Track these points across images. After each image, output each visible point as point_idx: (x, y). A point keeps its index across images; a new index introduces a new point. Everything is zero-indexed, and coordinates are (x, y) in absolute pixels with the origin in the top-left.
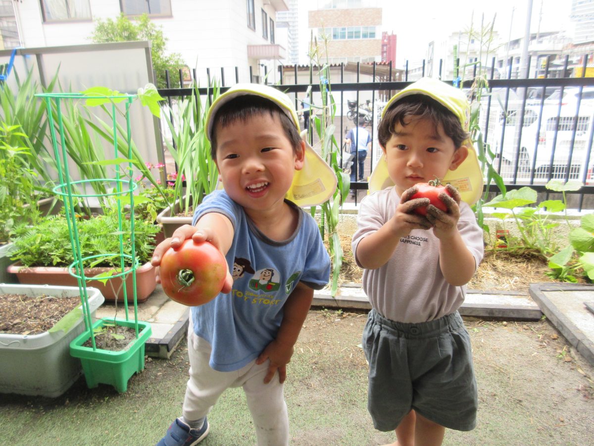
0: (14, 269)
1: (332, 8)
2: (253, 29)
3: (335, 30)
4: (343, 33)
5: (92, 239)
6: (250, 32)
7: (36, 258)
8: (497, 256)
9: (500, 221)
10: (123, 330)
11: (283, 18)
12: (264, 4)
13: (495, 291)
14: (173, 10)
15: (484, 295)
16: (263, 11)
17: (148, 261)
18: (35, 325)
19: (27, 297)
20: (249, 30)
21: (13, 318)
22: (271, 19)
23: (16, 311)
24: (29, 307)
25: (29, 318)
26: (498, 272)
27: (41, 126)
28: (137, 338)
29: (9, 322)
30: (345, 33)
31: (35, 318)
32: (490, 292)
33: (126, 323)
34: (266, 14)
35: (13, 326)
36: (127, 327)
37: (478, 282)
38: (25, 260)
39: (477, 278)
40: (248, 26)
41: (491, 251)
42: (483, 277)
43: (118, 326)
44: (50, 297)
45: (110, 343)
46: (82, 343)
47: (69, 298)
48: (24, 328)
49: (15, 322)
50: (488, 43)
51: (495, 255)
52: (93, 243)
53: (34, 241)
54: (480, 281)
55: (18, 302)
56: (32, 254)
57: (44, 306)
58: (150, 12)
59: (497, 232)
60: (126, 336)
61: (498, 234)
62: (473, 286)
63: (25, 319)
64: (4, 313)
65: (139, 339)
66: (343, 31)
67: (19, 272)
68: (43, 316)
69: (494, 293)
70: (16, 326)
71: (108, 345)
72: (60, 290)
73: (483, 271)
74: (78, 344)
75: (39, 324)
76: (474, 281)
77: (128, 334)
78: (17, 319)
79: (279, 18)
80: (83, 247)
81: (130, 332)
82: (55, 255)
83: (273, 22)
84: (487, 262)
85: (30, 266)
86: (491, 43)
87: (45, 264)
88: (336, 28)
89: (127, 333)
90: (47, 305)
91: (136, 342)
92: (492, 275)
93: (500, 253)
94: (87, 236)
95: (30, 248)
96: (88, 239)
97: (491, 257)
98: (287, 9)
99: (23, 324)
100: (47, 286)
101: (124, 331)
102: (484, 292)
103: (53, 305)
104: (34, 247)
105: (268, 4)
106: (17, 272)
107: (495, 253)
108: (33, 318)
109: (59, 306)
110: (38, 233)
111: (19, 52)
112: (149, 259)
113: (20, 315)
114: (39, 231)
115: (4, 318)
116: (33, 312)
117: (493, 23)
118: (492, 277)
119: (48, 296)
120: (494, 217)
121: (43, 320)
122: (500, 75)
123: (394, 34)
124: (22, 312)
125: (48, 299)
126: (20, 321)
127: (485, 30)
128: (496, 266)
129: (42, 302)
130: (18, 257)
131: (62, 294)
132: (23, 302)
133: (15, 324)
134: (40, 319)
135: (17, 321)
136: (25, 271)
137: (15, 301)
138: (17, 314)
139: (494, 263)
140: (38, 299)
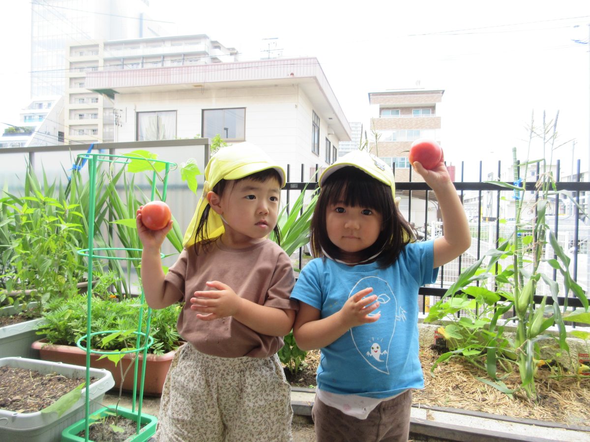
0: (38, 345)
1: (392, 141)
2: (317, 154)
3: (394, 159)
4: (403, 163)
5: (119, 319)
6: (314, 157)
7: (62, 335)
8: (581, 383)
9: (582, 341)
10: (126, 423)
11: (346, 149)
12: (329, 134)
13: (583, 427)
14: (246, 135)
15: (569, 431)
16: (327, 139)
17: (173, 349)
18: (33, 404)
19: (38, 374)
20: (314, 155)
21: (15, 394)
22: (334, 147)
23: (21, 386)
24: (36, 384)
25: (30, 396)
26: (585, 403)
27: (101, 211)
28: (138, 433)
29: (9, 397)
30: (404, 162)
31: (37, 396)
32: (577, 427)
33: (131, 414)
34: (330, 143)
35: (11, 403)
36: (131, 421)
37: (560, 414)
38: (50, 336)
39: (558, 408)
40: (312, 151)
41: (574, 377)
42: (565, 408)
43: (121, 417)
44: (61, 376)
45: (107, 437)
46: (78, 432)
47: (79, 380)
48: (21, 405)
49: (15, 398)
50: (552, 139)
51: (579, 383)
52: (119, 323)
53: (63, 316)
54: (563, 413)
55: (27, 378)
56: (59, 331)
57: (51, 385)
58: (227, 137)
59: (580, 355)
60: (127, 430)
61: (581, 358)
62: (554, 418)
63: (25, 396)
64: (8, 388)
65: (139, 435)
66: (403, 161)
67: (42, 348)
68: (45, 395)
69: (582, 429)
70: (14, 403)
71: (104, 438)
72: (73, 369)
73: (565, 401)
74: (71, 432)
75: (37, 403)
76: (555, 412)
77: (129, 429)
78: (18, 395)
79: (342, 149)
80: (109, 326)
81: (133, 426)
82: (78, 332)
83: (336, 150)
84: (569, 390)
85: (55, 343)
86: (555, 140)
87: (68, 342)
88: (395, 158)
89: (130, 427)
90: (55, 384)
91: (134, 438)
92: (577, 407)
93: (586, 381)
94: (114, 315)
95: (58, 323)
96: (115, 319)
97: (574, 385)
98: (350, 140)
99: (22, 401)
100: (61, 364)
101: (127, 425)
102: (569, 427)
103: (61, 385)
104: (61, 323)
105: (332, 134)
106: (40, 349)
107: (579, 380)
108: (34, 396)
109: (66, 387)
110: (70, 309)
111: (95, 147)
112: (174, 347)
113: (23, 392)
114: (71, 308)
115: (6, 393)
116: (38, 390)
117: (556, 120)
118: (578, 409)
119: (59, 375)
120: (573, 337)
121: (44, 400)
122: (565, 207)
123: (453, 165)
124: (27, 389)
125: (58, 378)
126: (20, 398)
127: (548, 126)
128: (581, 396)
129: (50, 380)
130: (44, 332)
131: (73, 374)
132: (32, 379)
133: (14, 401)
134: (41, 398)
135: (17, 397)
136: (48, 348)
137: (25, 377)
138: (20, 391)
139: (579, 392)
140: (47, 377)
